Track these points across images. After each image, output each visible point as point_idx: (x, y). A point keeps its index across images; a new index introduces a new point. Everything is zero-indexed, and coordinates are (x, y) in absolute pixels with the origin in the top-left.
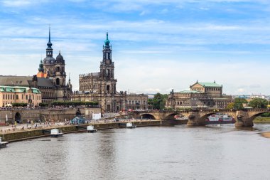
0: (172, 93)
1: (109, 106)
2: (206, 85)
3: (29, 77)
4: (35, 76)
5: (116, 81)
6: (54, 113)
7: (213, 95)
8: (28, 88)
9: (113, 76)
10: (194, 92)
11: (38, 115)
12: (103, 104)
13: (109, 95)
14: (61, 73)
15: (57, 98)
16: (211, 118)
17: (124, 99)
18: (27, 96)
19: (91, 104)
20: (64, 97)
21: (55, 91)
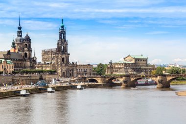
0: (111, 63)
1: (64, 73)
2: (136, 58)
3: (4, 52)
4: (9, 51)
5: (69, 54)
6: (23, 78)
7: (141, 64)
8: (3, 60)
9: (66, 51)
10: (127, 62)
11: (11, 80)
12: (59, 71)
13: (64, 65)
14: (28, 49)
15: (25, 67)
16: (139, 82)
17: (75, 68)
18: (3, 66)
19: (50, 71)
20: (31, 67)
21: (24, 62)
